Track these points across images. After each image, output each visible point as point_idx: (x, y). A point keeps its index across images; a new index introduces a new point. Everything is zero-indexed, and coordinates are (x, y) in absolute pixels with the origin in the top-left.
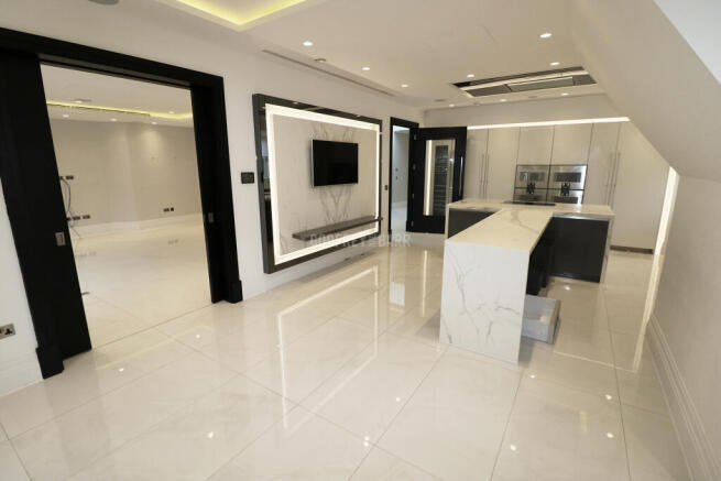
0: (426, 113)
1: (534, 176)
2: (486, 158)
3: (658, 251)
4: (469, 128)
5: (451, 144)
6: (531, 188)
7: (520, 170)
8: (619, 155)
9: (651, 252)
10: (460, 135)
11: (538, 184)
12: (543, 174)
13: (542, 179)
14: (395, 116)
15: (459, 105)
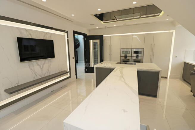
0: (90, 30)
1: (127, 52)
2: (110, 46)
3: (168, 77)
4: (104, 36)
5: (98, 41)
6: (126, 57)
7: (122, 50)
8: (154, 44)
9: (166, 78)
10: (101, 38)
11: (128, 55)
12: (129, 51)
13: (129, 53)
14: (75, 30)
15: (100, 27)
